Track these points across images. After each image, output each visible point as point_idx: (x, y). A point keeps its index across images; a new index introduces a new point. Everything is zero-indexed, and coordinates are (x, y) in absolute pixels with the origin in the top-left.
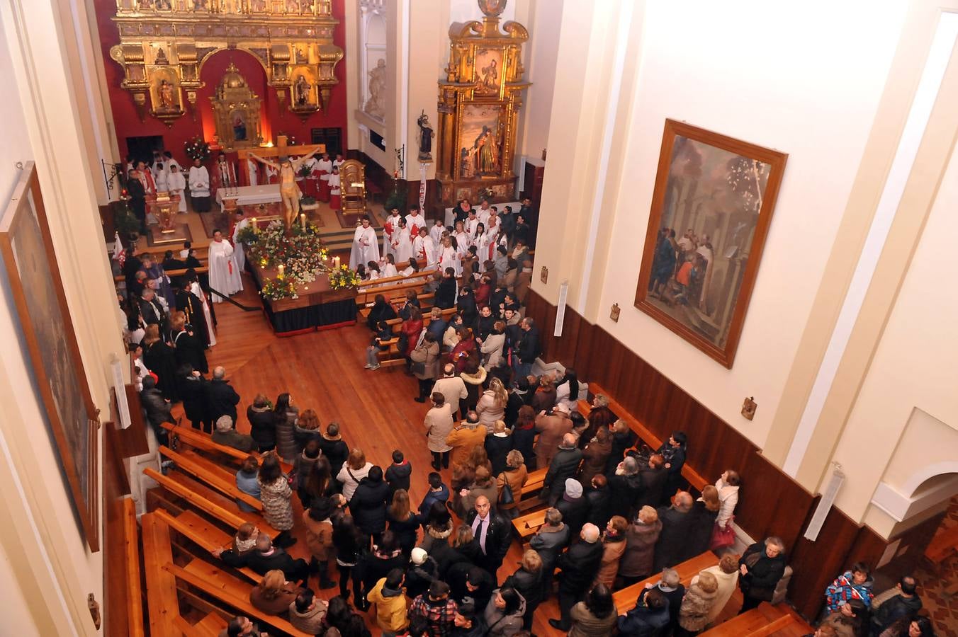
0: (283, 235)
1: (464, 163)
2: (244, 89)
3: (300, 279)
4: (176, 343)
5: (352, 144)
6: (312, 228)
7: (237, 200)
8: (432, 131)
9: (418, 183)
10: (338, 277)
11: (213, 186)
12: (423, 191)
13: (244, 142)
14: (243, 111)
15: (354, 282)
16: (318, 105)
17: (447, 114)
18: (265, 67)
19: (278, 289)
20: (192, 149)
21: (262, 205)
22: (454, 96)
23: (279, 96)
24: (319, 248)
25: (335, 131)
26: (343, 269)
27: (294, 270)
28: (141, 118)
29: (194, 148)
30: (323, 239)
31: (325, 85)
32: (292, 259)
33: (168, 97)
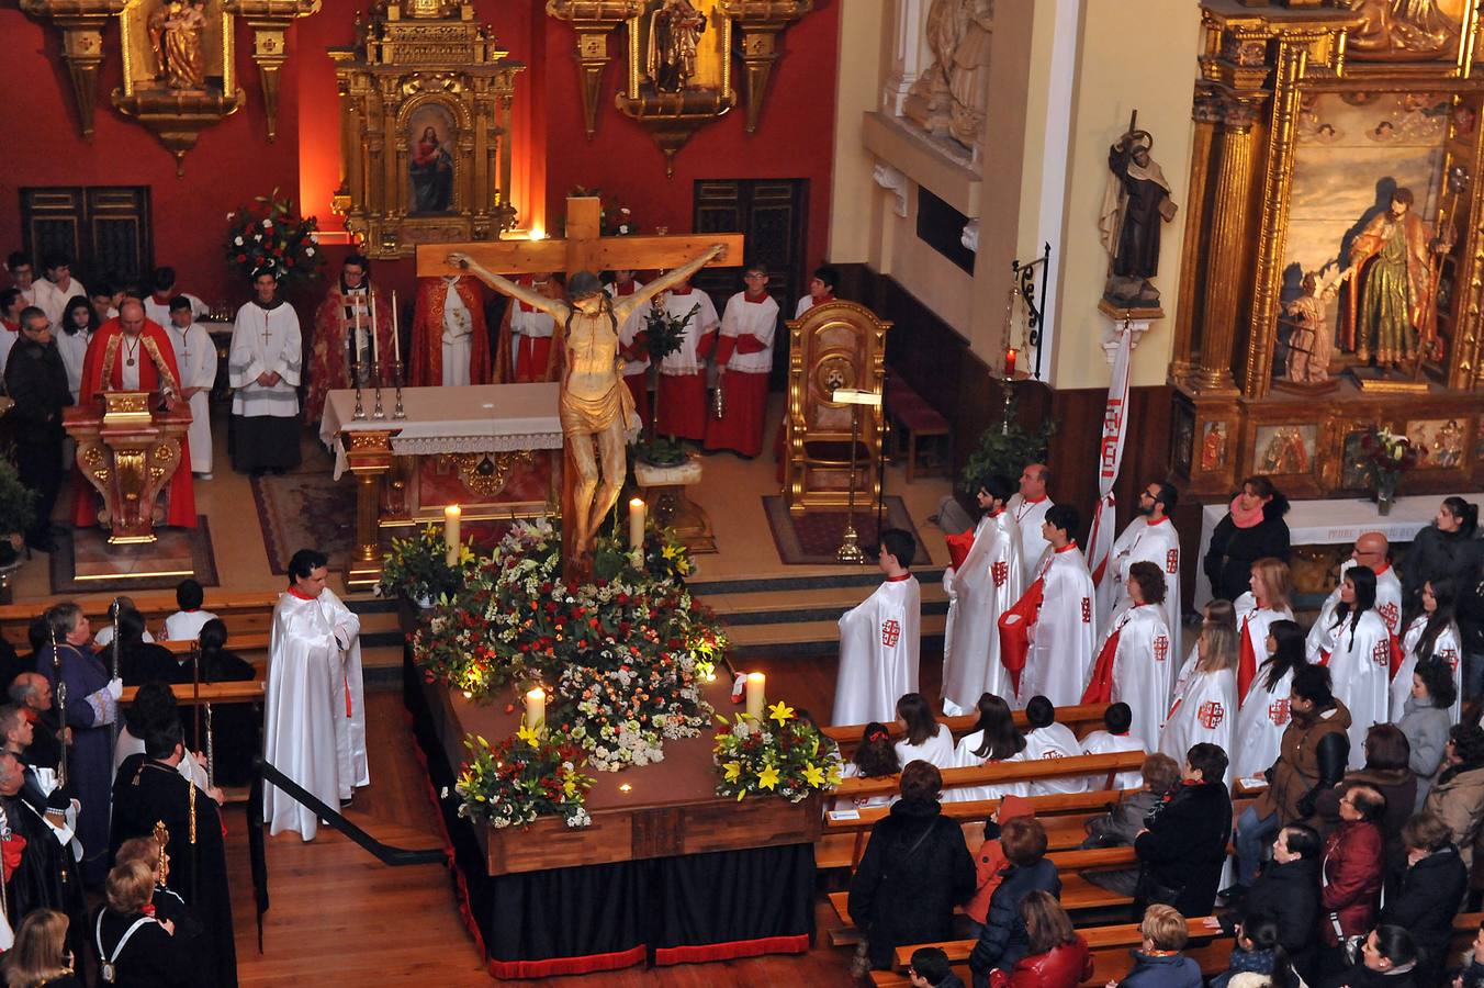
0: (553, 575)
1: (1290, 325)
2: (458, 27)
3: (602, 751)
4: (119, 966)
5: (847, 243)
6: (669, 553)
7: (398, 432)
8: (1167, 193)
9: (1097, 400)
10: (752, 748)
11: (316, 378)
12: (1117, 434)
13: (444, 222)
14: (450, 107)
15: (814, 776)
16: (726, 95)
17: (1233, 129)
19: (516, 784)
20: (249, 241)
21: (486, 461)
22: (1263, 58)
23: (585, 53)
24: (687, 633)
25: (784, 192)
26: (776, 721)
27: (584, 714)
28: (79, 120)
29: (258, 238)
30: (707, 600)
31: (762, 16)
32: (579, 668)
33: (182, 47)
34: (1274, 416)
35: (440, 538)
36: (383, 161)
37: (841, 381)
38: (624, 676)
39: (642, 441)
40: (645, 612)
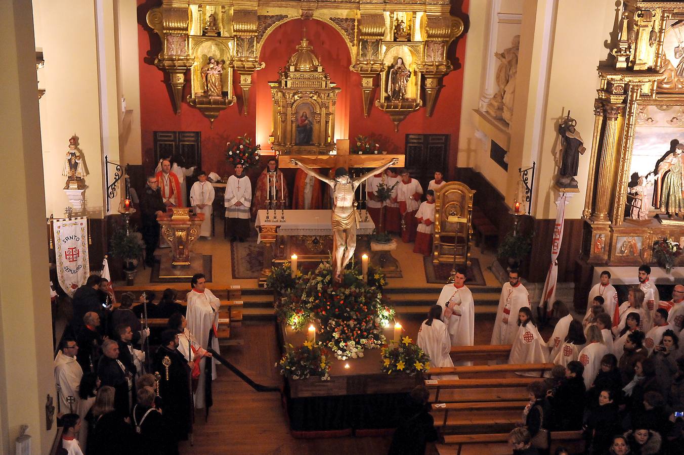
2: (316, 74)
3: (340, 352)
5: (464, 160)
6: (377, 277)
7: (279, 227)
8: (582, 144)
10: (394, 355)
12: (559, 237)
13: (308, 148)
14: (311, 106)
15: (419, 366)
16: (418, 102)
17: (610, 119)
18: (349, 44)
19: (302, 363)
20: (234, 153)
21: (316, 239)
22: (623, 91)
23: (364, 85)
24: (379, 308)
25: (441, 139)
26: (405, 344)
27: (334, 337)
28: (175, 108)
29: (238, 152)
30: (389, 296)
31: (432, 72)
32: (335, 320)
33: (213, 81)
34: (625, 233)
35: (289, 268)
36: (286, 124)
37: (455, 213)
38: (352, 323)
39: (375, 233)
40: (363, 299)
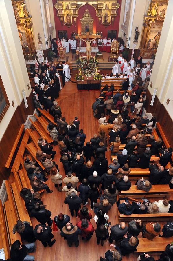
0: (86, 62)
1: (149, 44)
2: (89, 17)
5: (119, 36)
6: (96, 61)
8: (139, 33)
9: (132, 50)
10: (96, 76)
12: (133, 53)
14: (88, 24)
16: (110, 23)
17: (146, 27)
18: (96, 10)
19: (79, 78)
20: (73, 35)
22: (148, 21)
23: (99, 19)
24: (95, 67)
25: (115, 31)
26: (98, 74)
28: (62, 25)
31: (113, 16)
33: (68, 19)
34: (146, 52)
35: (80, 59)
36: (83, 28)
37: (115, 47)
38: (90, 70)
40: (92, 65)
